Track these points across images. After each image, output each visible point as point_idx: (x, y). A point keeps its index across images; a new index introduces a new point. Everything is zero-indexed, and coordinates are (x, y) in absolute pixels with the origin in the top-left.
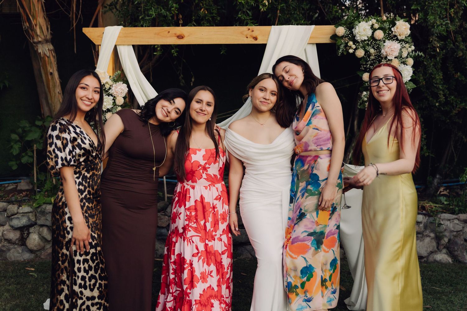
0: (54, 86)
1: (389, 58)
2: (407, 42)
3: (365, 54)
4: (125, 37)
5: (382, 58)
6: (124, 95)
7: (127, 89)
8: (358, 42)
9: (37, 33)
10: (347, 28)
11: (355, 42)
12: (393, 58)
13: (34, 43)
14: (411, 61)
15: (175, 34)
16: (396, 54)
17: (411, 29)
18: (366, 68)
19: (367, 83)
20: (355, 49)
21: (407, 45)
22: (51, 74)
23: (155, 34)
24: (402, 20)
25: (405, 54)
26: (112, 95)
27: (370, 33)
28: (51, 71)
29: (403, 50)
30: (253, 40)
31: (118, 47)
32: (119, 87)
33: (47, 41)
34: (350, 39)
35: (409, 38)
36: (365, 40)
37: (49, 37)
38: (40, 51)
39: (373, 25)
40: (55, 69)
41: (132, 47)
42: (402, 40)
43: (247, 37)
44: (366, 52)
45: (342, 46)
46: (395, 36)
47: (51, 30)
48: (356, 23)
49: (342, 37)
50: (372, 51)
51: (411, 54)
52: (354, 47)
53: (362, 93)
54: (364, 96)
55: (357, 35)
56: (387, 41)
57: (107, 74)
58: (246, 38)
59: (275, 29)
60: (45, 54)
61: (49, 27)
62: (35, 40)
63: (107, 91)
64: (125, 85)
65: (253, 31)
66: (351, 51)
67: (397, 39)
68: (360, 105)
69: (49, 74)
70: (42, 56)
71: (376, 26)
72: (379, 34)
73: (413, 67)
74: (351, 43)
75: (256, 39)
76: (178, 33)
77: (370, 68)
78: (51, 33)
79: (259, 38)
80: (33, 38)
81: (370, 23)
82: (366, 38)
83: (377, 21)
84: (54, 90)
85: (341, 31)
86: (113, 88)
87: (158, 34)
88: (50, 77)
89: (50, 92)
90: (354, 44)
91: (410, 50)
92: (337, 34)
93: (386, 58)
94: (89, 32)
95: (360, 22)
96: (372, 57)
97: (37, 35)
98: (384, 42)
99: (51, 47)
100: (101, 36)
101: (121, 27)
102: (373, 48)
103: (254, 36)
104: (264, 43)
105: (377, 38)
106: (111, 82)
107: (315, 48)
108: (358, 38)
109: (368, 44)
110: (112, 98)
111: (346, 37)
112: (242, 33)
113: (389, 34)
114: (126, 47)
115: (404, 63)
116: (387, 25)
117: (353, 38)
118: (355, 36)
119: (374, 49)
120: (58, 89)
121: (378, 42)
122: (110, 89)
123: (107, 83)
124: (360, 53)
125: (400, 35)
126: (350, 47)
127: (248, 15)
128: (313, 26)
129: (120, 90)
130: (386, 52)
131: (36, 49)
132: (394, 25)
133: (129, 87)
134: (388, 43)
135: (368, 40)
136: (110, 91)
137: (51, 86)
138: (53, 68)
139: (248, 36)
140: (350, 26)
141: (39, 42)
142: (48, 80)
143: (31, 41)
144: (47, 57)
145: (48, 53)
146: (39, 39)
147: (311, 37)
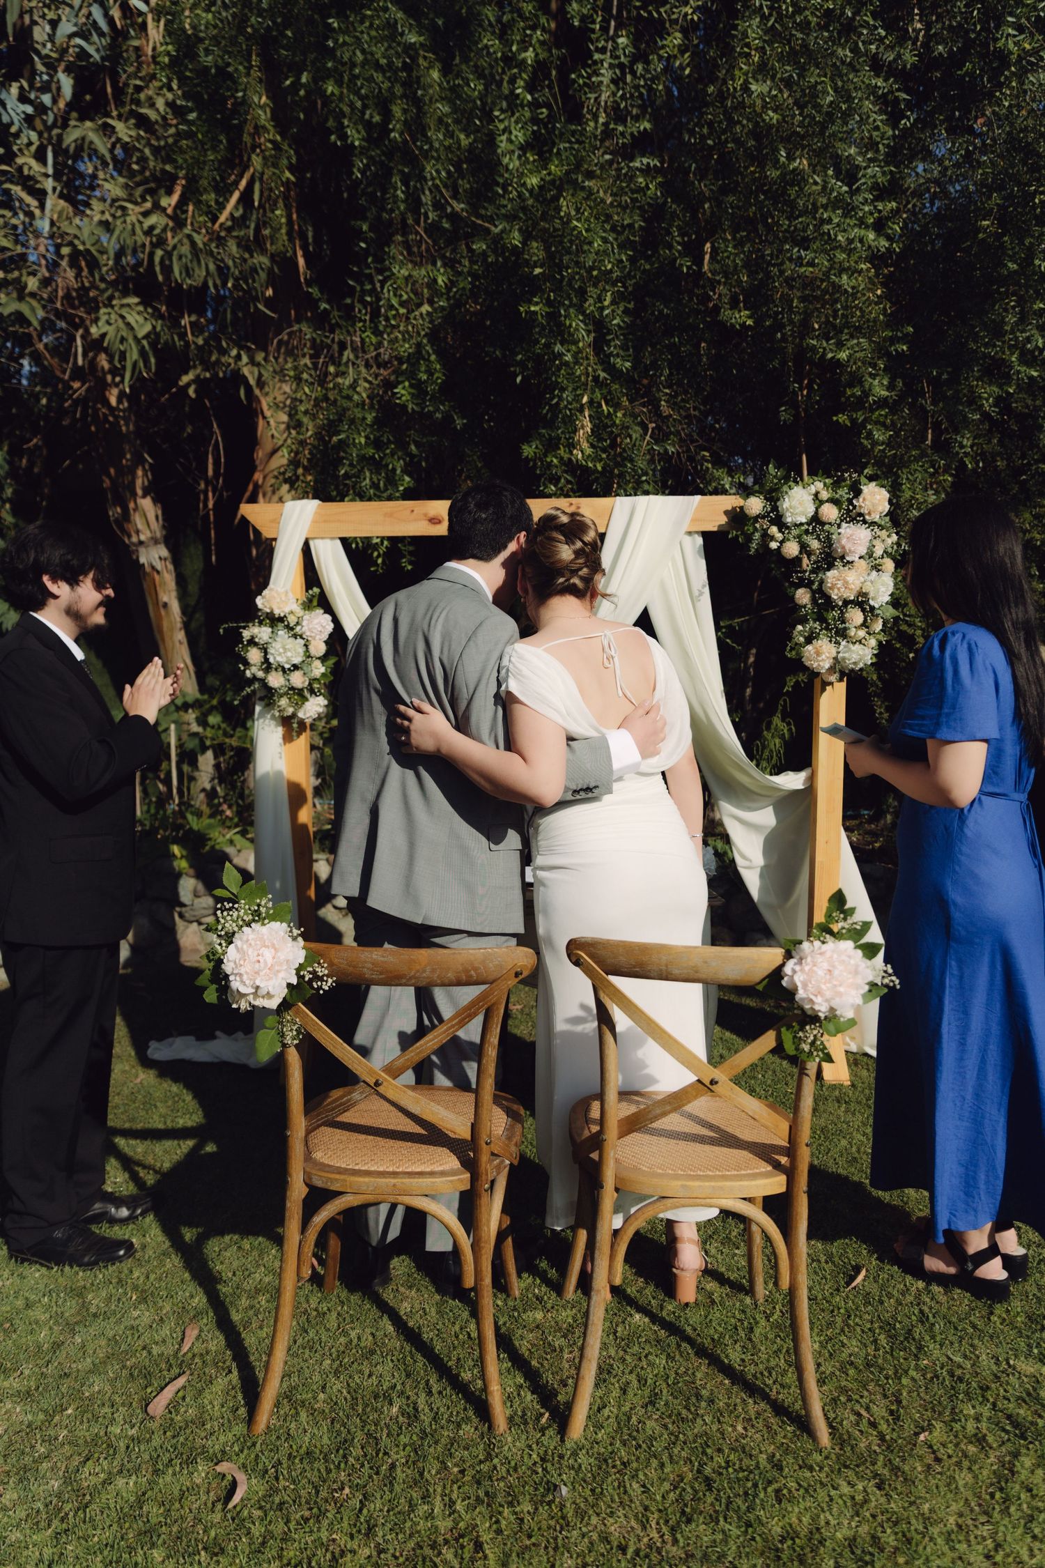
0: (172, 629)
1: (848, 558)
2: (881, 527)
3: (801, 552)
4: (325, 521)
5: (835, 559)
6: (325, 636)
7: (332, 626)
8: (788, 528)
9: (136, 525)
10: (766, 499)
11: (782, 526)
12: (856, 559)
13: (134, 544)
14: (889, 565)
15: (425, 515)
16: (863, 550)
17: (890, 502)
18: (801, 579)
19: (805, 607)
20: (782, 542)
21: (884, 533)
22: (165, 605)
23: (386, 515)
24: (874, 484)
25: (879, 551)
26: (301, 637)
27: (811, 510)
28: (165, 599)
29: (875, 542)
31: (311, 543)
32: (316, 621)
33: (156, 541)
34: (773, 522)
35: (887, 519)
36: (802, 524)
37: (160, 532)
38: (143, 560)
39: (816, 495)
40: (174, 594)
41: (338, 543)
42: (873, 523)
44: (804, 547)
45: (757, 535)
46: (861, 515)
47: (164, 520)
48: (785, 488)
49: (756, 518)
50: (815, 545)
51: (890, 550)
52: (779, 536)
53: (794, 627)
54: (799, 632)
55: (788, 514)
56: (844, 525)
57: (290, 594)
59: (621, 505)
60: (153, 568)
61: (160, 513)
62: (134, 539)
63: (292, 629)
64: (328, 617)
66: (774, 545)
67: (865, 522)
68: (792, 649)
69: (160, 606)
70: (148, 569)
71: (825, 495)
72: (830, 513)
73: (895, 576)
74: (774, 530)
76: (432, 513)
77: (809, 579)
78: (164, 527)
80: (129, 536)
81: (813, 489)
82: (804, 520)
83: (825, 485)
84: (171, 638)
85: (755, 505)
86: (304, 623)
87: (390, 515)
88: (163, 612)
89: (163, 640)
90: (780, 531)
91: (889, 541)
92: (747, 512)
93: (842, 558)
94: (255, 513)
95: (790, 488)
96: (813, 558)
97: (138, 532)
98: (839, 526)
99: (164, 552)
100: (276, 521)
101: (316, 502)
102: (818, 538)
105: (824, 519)
106: (298, 611)
107: (700, 541)
108: (789, 519)
109: (807, 532)
110: (303, 642)
111: (763, 517)
113: (848, 511)
114: (328, 541)
115: (877, 568)
116: (843, 493)
117: (779, 521)
118: (782, 516)
119: (819, 540)
120: (181, 636)
121: (827, 527)
122: (298, 623)
123: (292, 612)
124: (792, 549)
125: (869, 514)
126: (772, 538)
128: (698, 498)
129: (318, 626)
130: (843, 547)
131: (135, 556)
132: (857, 492)
133: (336, 621)
134: (847, 530)
135: (808, 524)
136: (298, 629)
137: (165, 629)
138: (168, 594)
140: (773, 497)
141: (141, 543)
142: (159, 617)
143: (127, 541)
144: (158, 572)
145: (159, 565)
146: (142, 538)
147: (693, 520)
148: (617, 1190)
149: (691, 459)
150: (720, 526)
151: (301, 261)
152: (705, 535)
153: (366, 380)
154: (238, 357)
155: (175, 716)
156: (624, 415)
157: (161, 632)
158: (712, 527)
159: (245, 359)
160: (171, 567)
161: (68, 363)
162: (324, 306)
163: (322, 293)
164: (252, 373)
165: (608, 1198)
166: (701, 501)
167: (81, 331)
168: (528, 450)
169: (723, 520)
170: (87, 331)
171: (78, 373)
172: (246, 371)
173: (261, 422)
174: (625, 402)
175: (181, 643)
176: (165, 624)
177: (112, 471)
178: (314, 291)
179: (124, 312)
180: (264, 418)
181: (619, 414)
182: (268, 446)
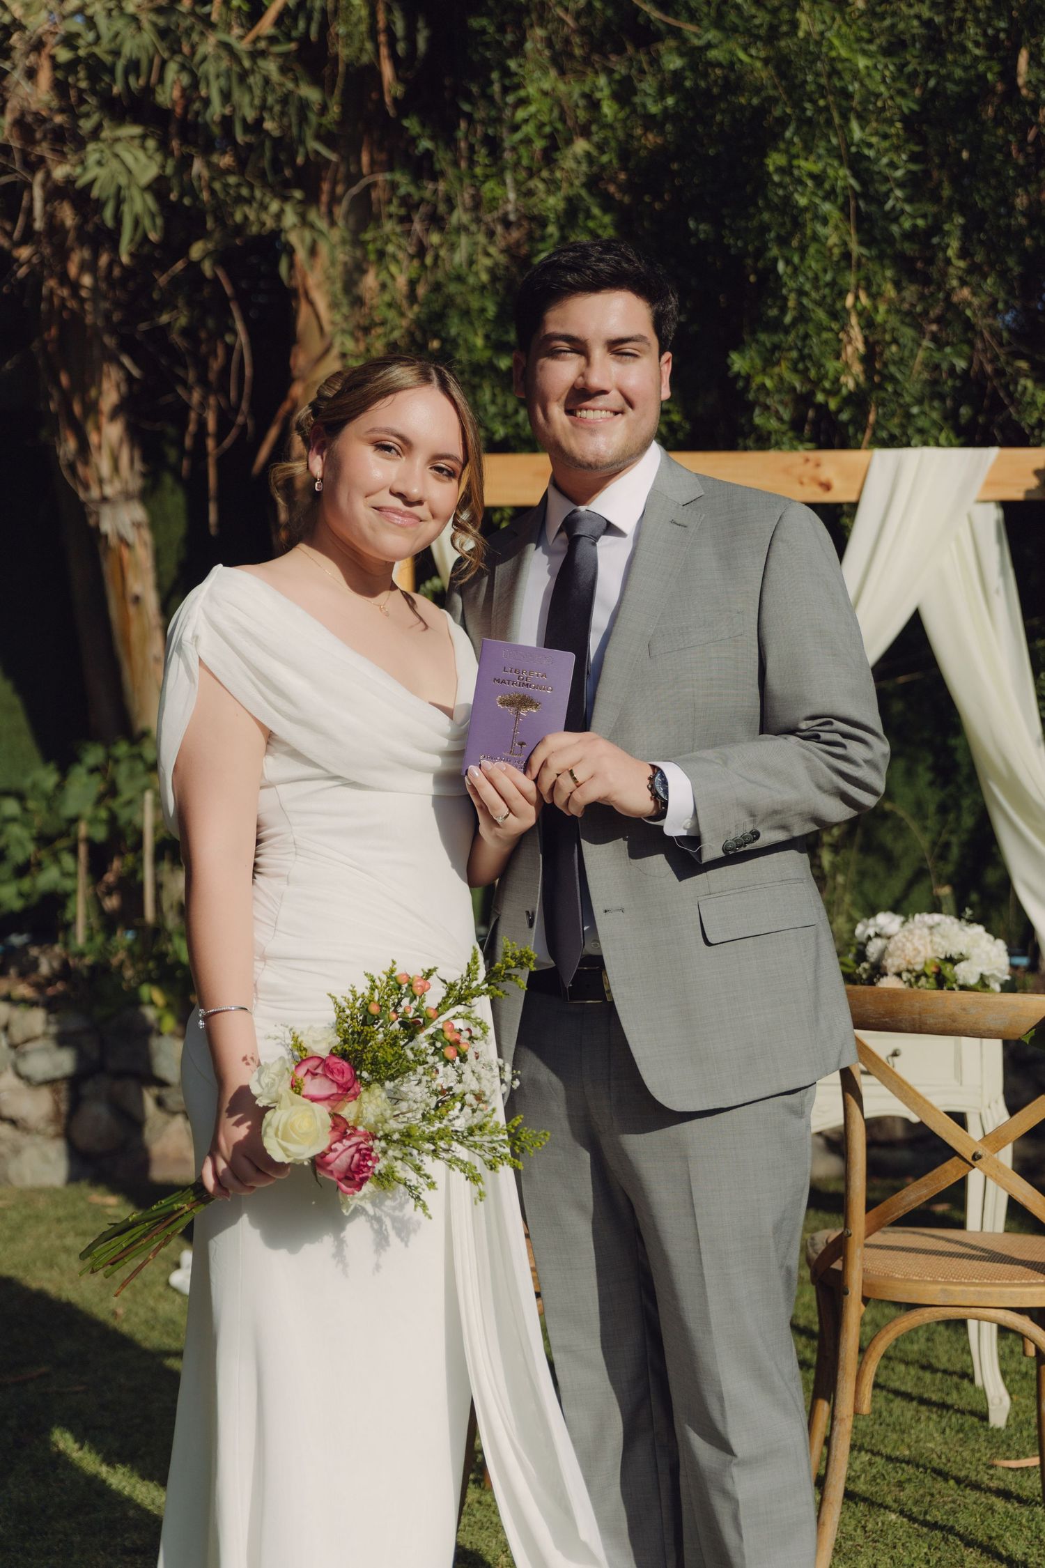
0: (145, 639)
9: (98, 470)
13: (93, 501)
22: (137, 599)
28: (137, 590)
30: (819, 490)
33: (127, 496)
37: (135, 484)
38: (106, 526)
40: (152, 583)
43: (802, 483)
47: (145, 459)
58: (798, 487)
59: (883, 459)
60: (123, 540)
61: (136, 451)
62: (92, 493)
65: (818, 465)
69: (129, 599)
70: (113, 541)
75: (827, 487)
78: (144, 475)
79: (837, 484)
80: (87, 487)
84: (144, 652)
88: (132, 610)
89: (129, 655)
97: (101, 482)
99: (137, 512)
103: (823, 478)
104: (852, 498)
107: (998, 513)
112: (787, 471)
120: (156, 649)
127: (780, 419)
128: (993, 452)
131: (92, 521)
137: (133, 637)
138: (141, 582)
139: (805, 480)
141: (104, 499)
142: (126, 620)
143: (82, 495)
144: (128, 545)
145: (131, 535)
146: (109, 491)
147: (989, 484)
148: (866, 1300)
149: (999, 373)
150: (1028, 492)
151: (387, 71)
152: (1006, 506)
153: (488, 254)
154: (279, 216)
155: (143, 780)
156: (888, 311)
157: (126, 640)
158: (1018, 495)
159: (290, 219)
160: (147, 535)
161: (15, 222)
162: (426, 144)
163: (423, 125)
164: (302, 240)
165: (854, 1311)
166: (999, 458)
167: (39, 177)
168: (739, 363)
169: (1033, 482)
170: (48, 175)
171: (29, 236)
172: (293, 238)
173: (304, 312)
174: (890, 291)
175: (157, 660)
176: (135, 631)
177: (64, 380)
178: (412, 124)
179: (119, 148)
180: (311, 303)
181: (882, 308)
182: (316, 346)
